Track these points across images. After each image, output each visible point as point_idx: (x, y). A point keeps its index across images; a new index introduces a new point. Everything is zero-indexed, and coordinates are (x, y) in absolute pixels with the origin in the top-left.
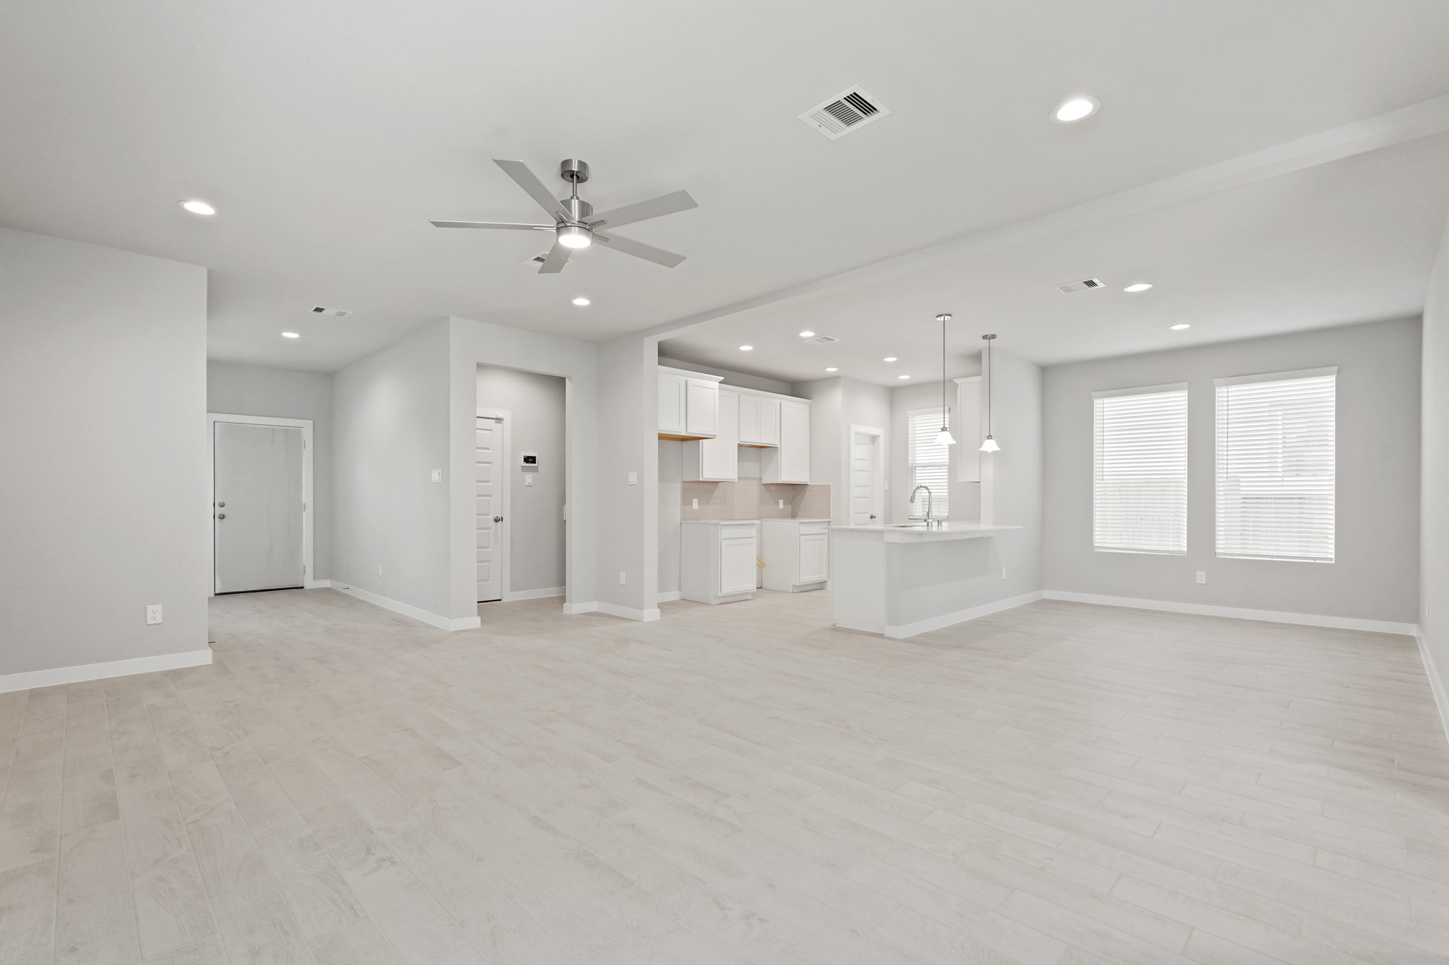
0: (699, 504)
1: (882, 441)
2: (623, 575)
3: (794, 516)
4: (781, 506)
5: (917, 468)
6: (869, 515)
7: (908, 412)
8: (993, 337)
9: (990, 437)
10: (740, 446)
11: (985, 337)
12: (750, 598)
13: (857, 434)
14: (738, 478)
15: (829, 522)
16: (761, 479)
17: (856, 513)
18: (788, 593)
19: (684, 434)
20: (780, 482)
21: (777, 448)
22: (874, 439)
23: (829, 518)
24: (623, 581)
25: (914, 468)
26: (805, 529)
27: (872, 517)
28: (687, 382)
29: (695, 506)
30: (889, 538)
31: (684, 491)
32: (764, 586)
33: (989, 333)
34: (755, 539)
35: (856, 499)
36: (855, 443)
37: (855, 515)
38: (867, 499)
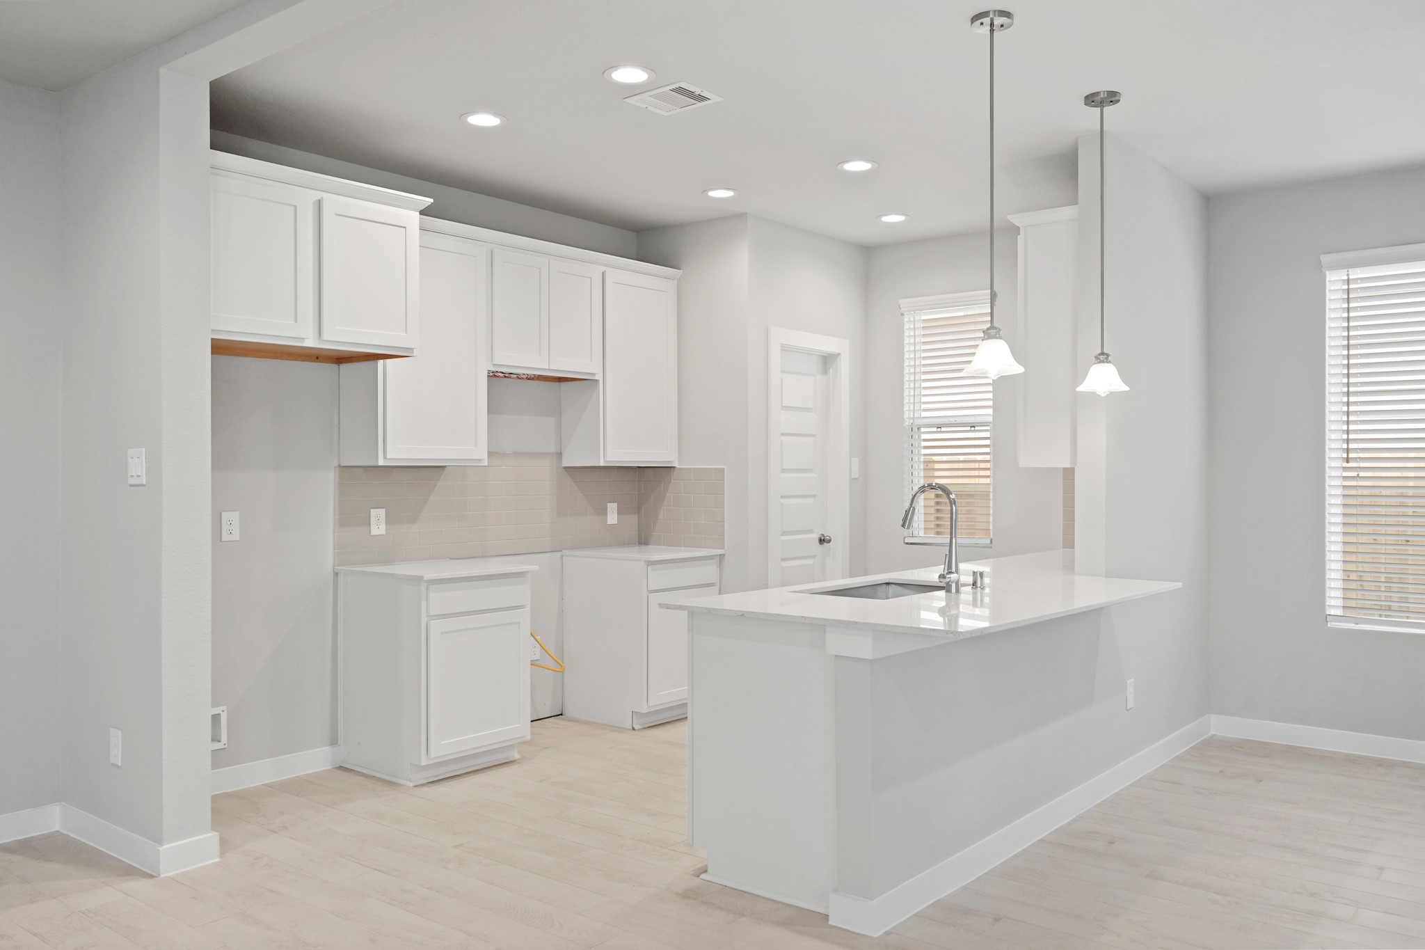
0: (389, 522)
1: (844, 367)
2: (116, 737)
3: (643, 540)
4: (612, 518)
5: (923, 430)
6: (816, 536)
7: (901, 301)
8: (1112, 97)
9: (1103, 357)
10: (493, 375)
11: (1092, 100)
12: (517, 756)
13: (785, 349)
14: (490, 454)
15: (722, 556)
16: (559, 456)
17: (784, 533)
18: (620, 729)
19: (310, 342)
20: (602, 464)
21: (597, 381)
22: (828, 361)
23: (723, 548)
24: (116, 755)
25: (915, 429)
26: (658, 578)
27: (822, 541)
28: (319, 204)
29: (378, 525)
31: (343, 490)
32: (568, 713)
33: (1102, 86)
34: (528, 609)
35: (785, 501)
36: (782, 371)
37: (783, 538)
38: (810, 501)
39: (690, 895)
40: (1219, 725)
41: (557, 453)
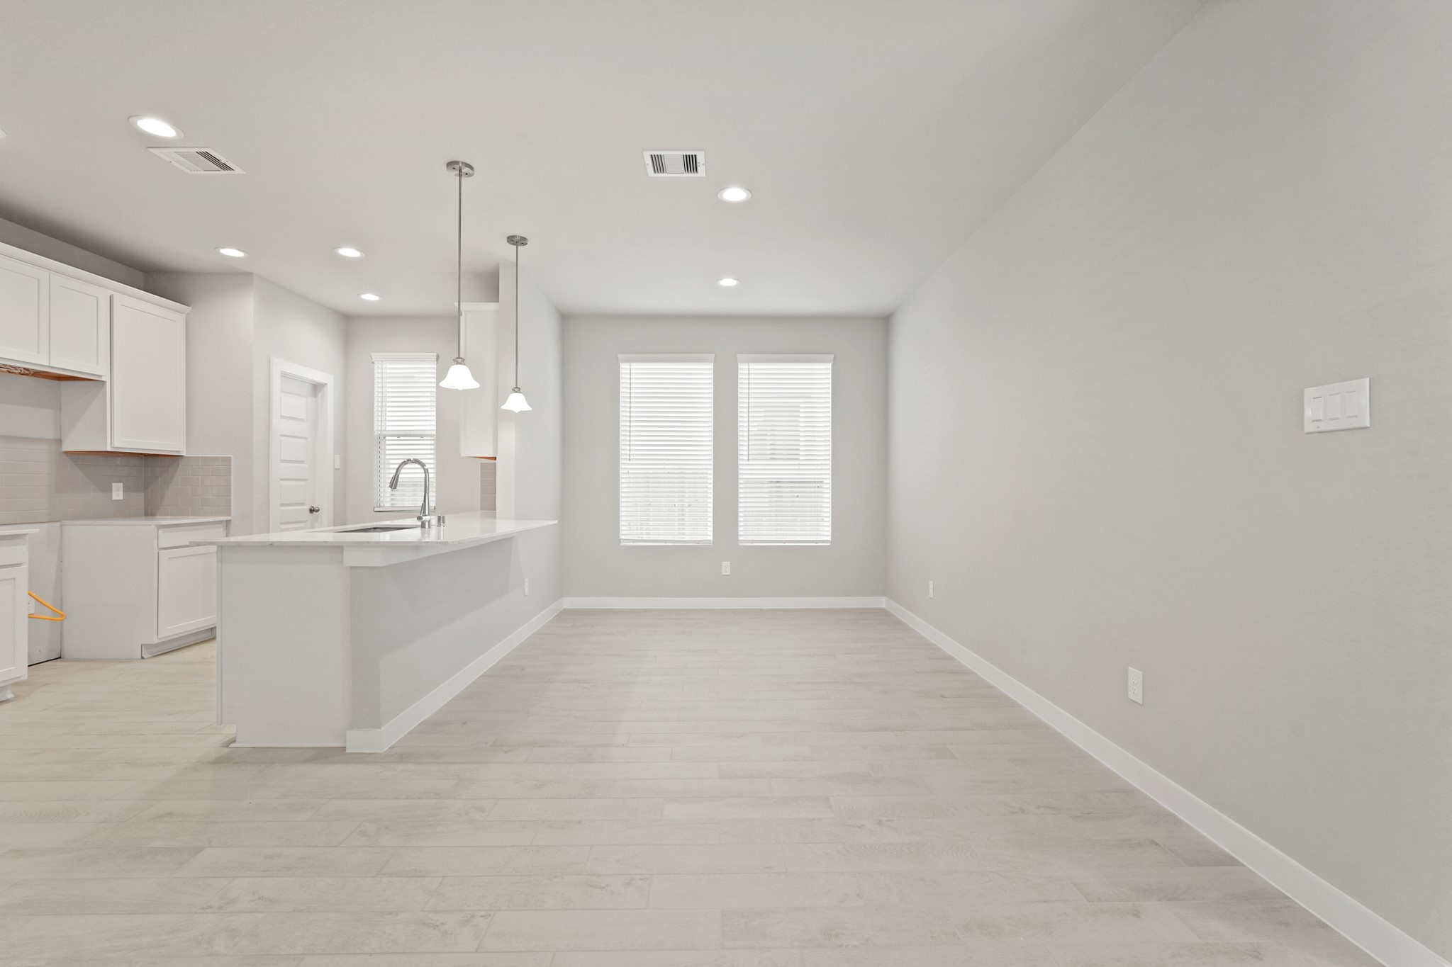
1: (330, 394)
3: (150, 512)
4: (118, 493)
5: (387, 438)
6: (307, 507)
7: (372, 354)
8: (524, 240)
9: (517, 389)
11: (511, 240)
12: (10, 696)
13: (284, 376)
15: (228, 522)
16: (59, 442)
17: (282, 505)
18: (129, 660)
20: (109, 449)
21: (104, 382)
22: (317, 388)
23: (230, 515)
25: (382, 437)
26: (167, 538)
27: (312, 511)
30: (351, 558)
32: (68, 653)
33: (519, 232)
34: (26, 566)
35: (283, 483)
36: (282, 391)
37: (282, 508)
38: (303, 483)
39: (220, 761)
40: (568, 603)
41: (56, 440)
